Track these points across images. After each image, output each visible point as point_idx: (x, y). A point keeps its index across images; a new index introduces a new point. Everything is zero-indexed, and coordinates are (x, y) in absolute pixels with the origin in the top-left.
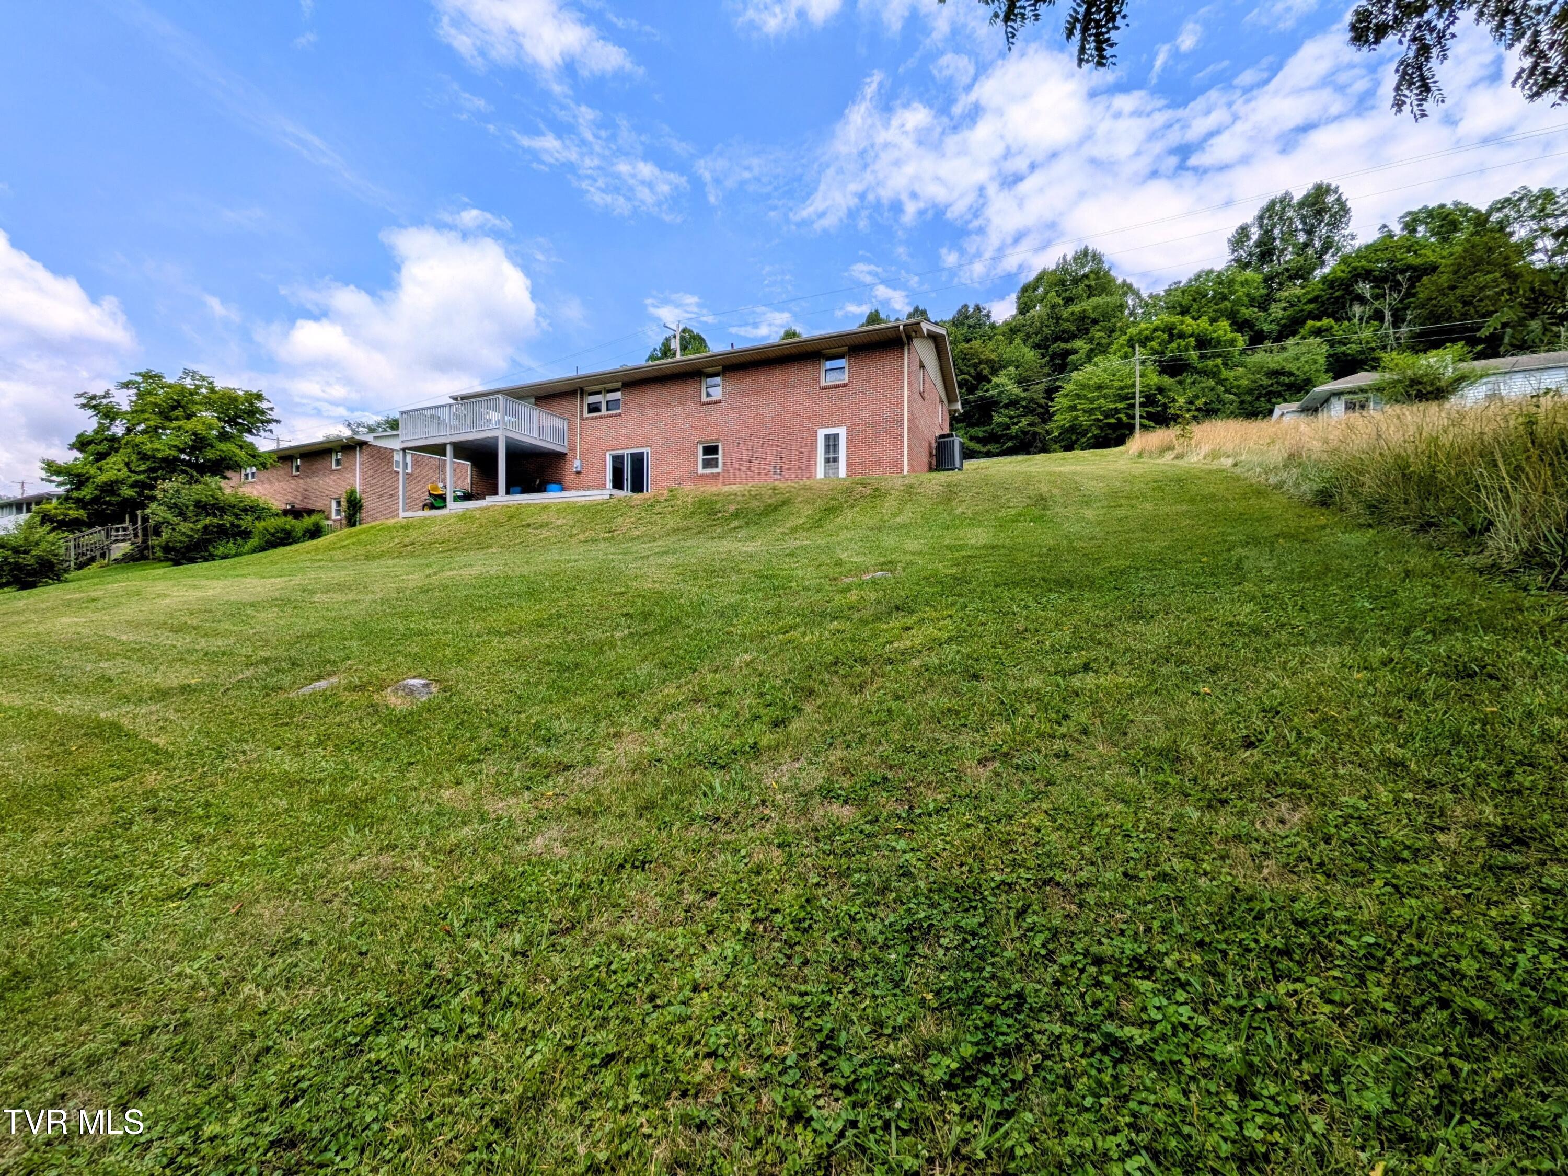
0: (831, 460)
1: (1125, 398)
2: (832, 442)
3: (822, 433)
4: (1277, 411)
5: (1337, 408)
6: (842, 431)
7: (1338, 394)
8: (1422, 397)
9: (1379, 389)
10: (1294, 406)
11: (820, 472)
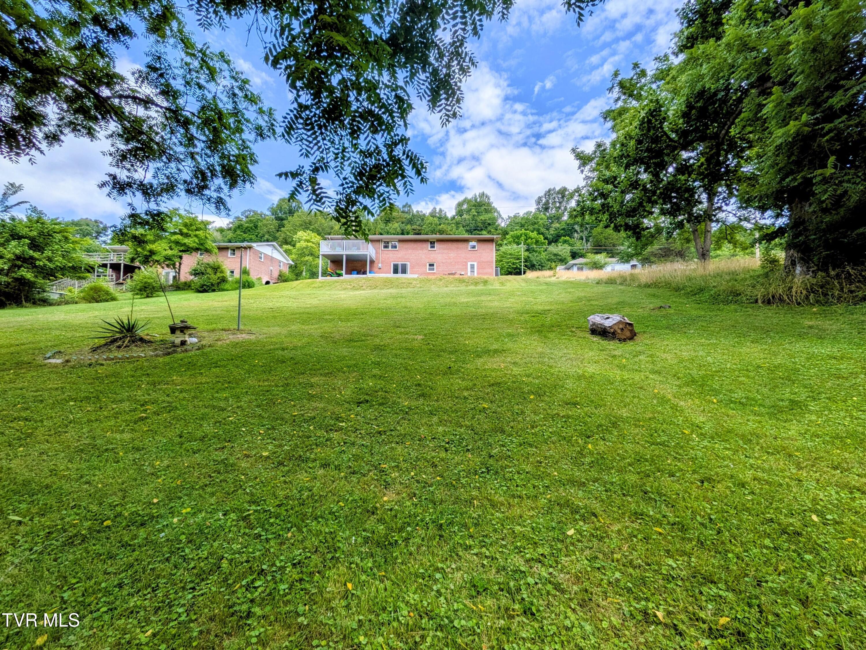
0: (473, 272)
1: (518, 259)
2: (472, 267)
3: (469, 264)
4: (558, 268)
5: (575, 268)
6: (475, 264)
7: (576, 264)
8: (597, 268)
9: (586, 264)
10: (563, 267)
11: (469, 274)
